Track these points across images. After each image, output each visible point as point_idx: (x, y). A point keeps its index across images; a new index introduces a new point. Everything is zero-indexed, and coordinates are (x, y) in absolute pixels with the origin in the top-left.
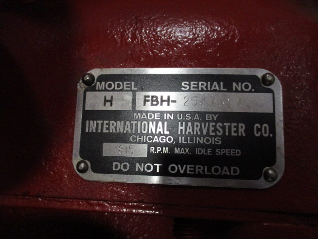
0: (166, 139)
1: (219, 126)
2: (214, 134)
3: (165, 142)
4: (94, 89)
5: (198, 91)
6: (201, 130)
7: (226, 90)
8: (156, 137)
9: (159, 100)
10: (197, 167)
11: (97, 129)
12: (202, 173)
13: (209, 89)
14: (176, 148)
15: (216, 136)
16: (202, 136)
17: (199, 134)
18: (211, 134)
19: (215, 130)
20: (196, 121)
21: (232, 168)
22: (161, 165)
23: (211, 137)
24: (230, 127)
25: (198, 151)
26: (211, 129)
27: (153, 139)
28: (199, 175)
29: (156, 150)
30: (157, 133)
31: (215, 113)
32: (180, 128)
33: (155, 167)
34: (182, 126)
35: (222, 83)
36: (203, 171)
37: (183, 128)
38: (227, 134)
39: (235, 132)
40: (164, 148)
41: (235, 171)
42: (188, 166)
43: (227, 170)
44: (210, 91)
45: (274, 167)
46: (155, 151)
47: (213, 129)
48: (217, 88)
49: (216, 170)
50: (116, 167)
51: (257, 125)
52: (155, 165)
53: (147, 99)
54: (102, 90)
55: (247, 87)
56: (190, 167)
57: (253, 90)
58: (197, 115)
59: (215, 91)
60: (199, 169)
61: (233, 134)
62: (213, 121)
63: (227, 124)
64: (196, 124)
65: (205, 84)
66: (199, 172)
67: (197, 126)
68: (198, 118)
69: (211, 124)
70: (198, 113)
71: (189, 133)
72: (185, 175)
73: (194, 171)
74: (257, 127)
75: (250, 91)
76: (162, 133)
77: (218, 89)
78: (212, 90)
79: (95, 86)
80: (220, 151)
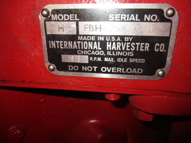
0: (99, 52)
1: (133, 45)
2: (129, 50)
3: (99, 54)
4: (50, 20)
5: (120, 21)
6: (121, 47)
7: (139, 20)
8: (93, 51)
9: (94, 28)
10: (118, 68)
12: (121, 72)
13: (128, 20)
14: (105, 58)
15: (130, 51)
16: (122, 51)
17: (120, 49)
18: (127, 49)
20: (119, 41)
21: (139, 69)
22: (97, 67)
23: (127, 51)
24: (140, 46)
25: (119, 60)
26: (128, 46)
27: (91, 52)
28: (119, 73)
29: (93, 59)
30: (94, 49)
31: (131, 37)
32: (108, 46)
33: (93, 69)
34: (109, 44)
35: (137, 15)
36: (122, 71)
37: (110, 46)
38: (137, 50)
39: (142, 48)
40: (98, 58)
41: (140, 71)
42: (113, 68)
43: (136, 70)
46: (92, 59)
47: (129, 46)
48: (134, 19)
49: (129, 70)
50: (71, 68)
52: (93, 67)
53: (86, 27)
54: (56, 21)
55: (154, 18)
56: (114, 69)
57: (158, 20)
58: (119, 38)
59: (132, 21)
60: (119, 70)
61: (141, 50)
62: (129, 41)
63: (138, 44)
64: (118, 43)
65: (125, 16)
66: (119, 71)
67: (119, 45)
68: (120, 40)
69: (128, 43)
70: (119, 36)
71: (114, 49)
72: (111, 73)
73: (116, 71)
74: (157, 45)
75: (156, 21)
76: (97, 49)
78: (130, 20)
80: (132, 60)
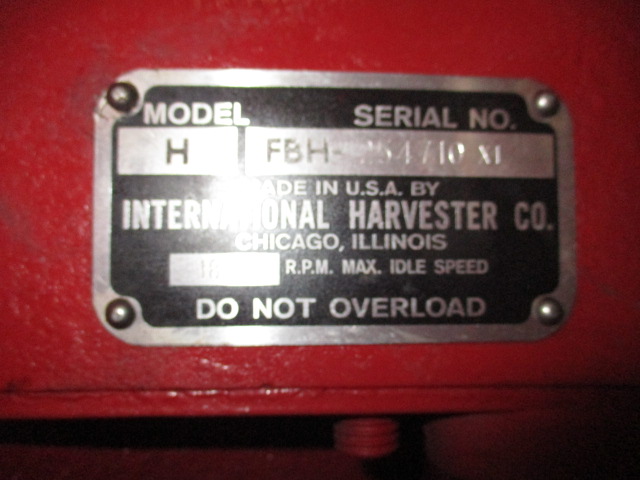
0: (322, 240)
1: (442, 208)
2: (429, 226)
3: (319, 247)
4: (138, 121)
5: (393, 128)
6: (401, 218)
7: (454, 126)
8: (299, 236)
9: (304, 151)
10: (394, 301)
11: (152, 221)
12: (405, 314)
13: (417, 123)
14: (345, 262)
15: (435, 231)
16: (403, 231)
17: (398, 226)
18: (423, 225)
19: (433, 218)
20: (391, 197)
21: (470, 301)
22: (313, 300)
23: (424, 233)
24: (464, 211)
25: (397, 267)
26: (424, 215)
27: (291, 241)
28: (399, 320)
29: (299, 267)
30: (302, 226)
31: (432, 180)
32: (353, 214)
33: (299, 307)
34: (357, 208)
35: (446, 112)
36: (408, 310)
37: (361, 213)
38: (458, 226)
39: (475, 221)
40: (318, 262)
41: (476, 307)
42: (376, 301)
43: (460, 305)
44: (421, 128)
45: (555, 294)
46: (296, 269)
47: (428, 214)
48: (435, 121)
49: (436, 307)
50: (206, 309)
51: (522, 205)
52: (298, 300)
53: (274, 146)
54: (159, 125)
55: (499, 119)
56: (380, 304)
57: (513, 127)
58: (391, 184)
59: (431, 128)
60: (403, 305)
61: (472, 226)
62: (427, 197)
63: (458, 205)
64: (388, 204)
65: (409, 111)
66: (399, 313)
67: (393, 209)
68: (394, 192)
69: (423, 204)
70: (395, 179)
71: (375, 225)
72: (368, 320)
73: (388, 310)
74: (522, 210)
75: (507, 130)
76: (312, 226)
77: (438, 124)
78: (425, 124)
79: (141, 114)
80: (444, 265)
